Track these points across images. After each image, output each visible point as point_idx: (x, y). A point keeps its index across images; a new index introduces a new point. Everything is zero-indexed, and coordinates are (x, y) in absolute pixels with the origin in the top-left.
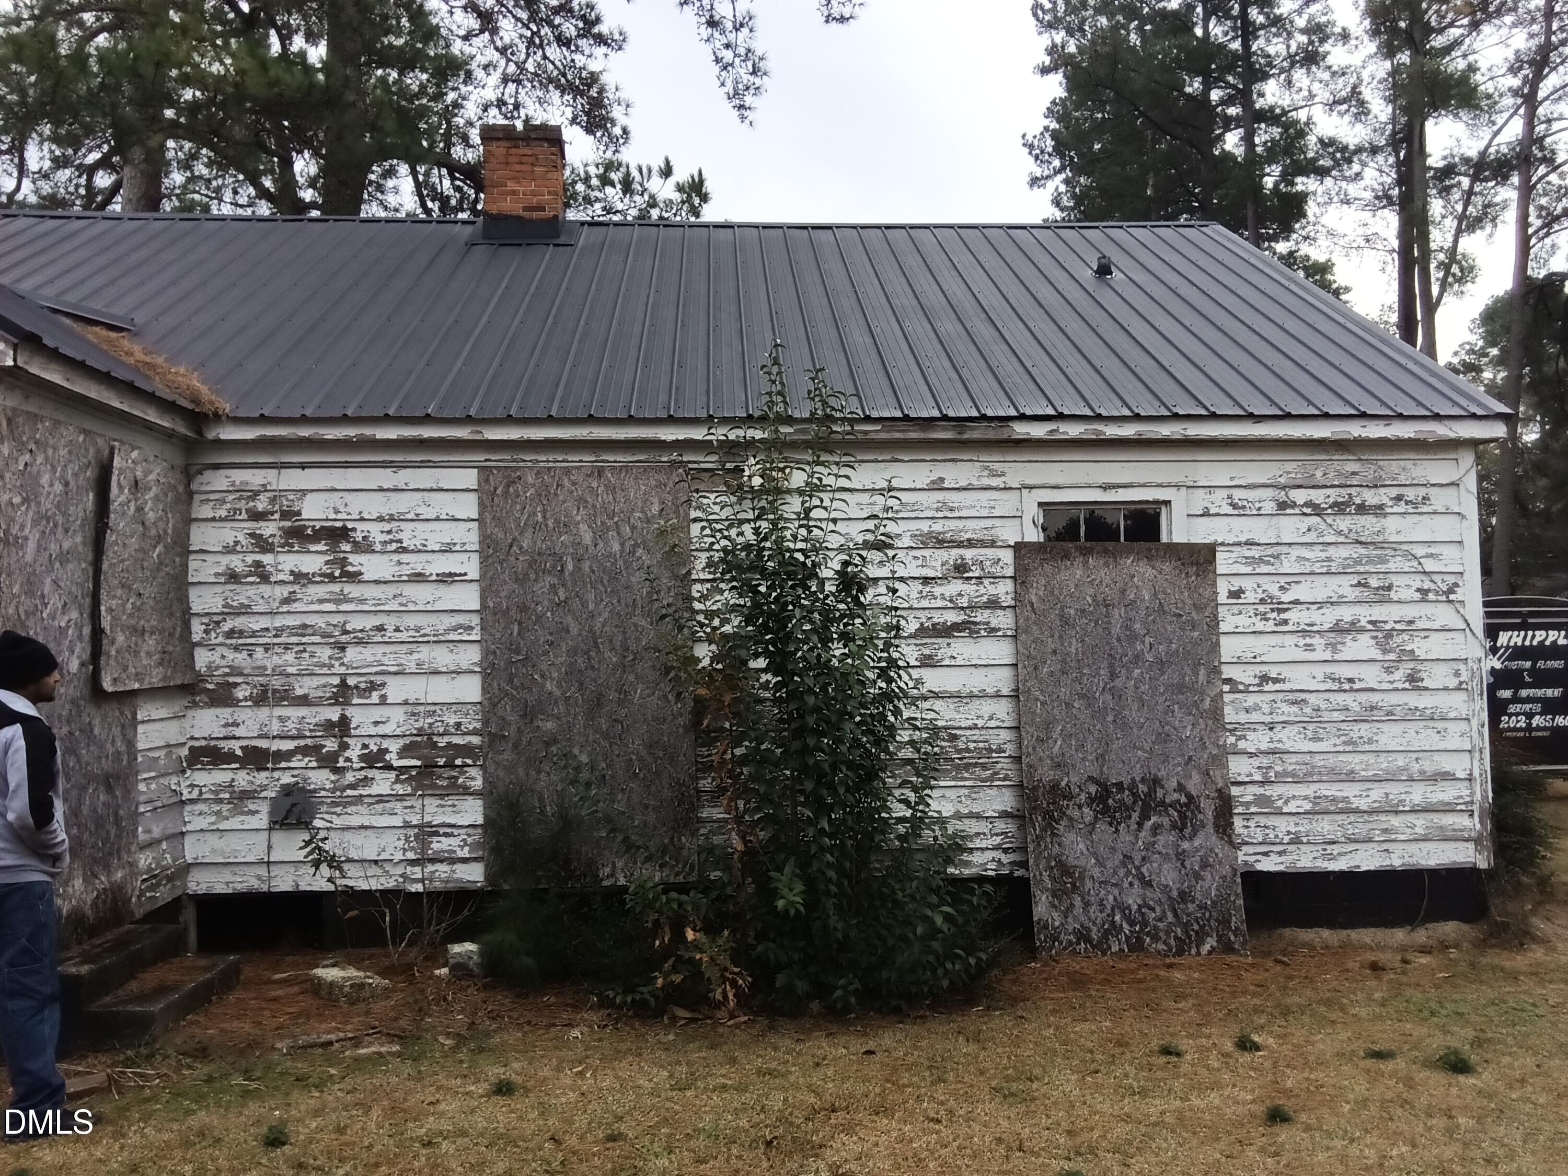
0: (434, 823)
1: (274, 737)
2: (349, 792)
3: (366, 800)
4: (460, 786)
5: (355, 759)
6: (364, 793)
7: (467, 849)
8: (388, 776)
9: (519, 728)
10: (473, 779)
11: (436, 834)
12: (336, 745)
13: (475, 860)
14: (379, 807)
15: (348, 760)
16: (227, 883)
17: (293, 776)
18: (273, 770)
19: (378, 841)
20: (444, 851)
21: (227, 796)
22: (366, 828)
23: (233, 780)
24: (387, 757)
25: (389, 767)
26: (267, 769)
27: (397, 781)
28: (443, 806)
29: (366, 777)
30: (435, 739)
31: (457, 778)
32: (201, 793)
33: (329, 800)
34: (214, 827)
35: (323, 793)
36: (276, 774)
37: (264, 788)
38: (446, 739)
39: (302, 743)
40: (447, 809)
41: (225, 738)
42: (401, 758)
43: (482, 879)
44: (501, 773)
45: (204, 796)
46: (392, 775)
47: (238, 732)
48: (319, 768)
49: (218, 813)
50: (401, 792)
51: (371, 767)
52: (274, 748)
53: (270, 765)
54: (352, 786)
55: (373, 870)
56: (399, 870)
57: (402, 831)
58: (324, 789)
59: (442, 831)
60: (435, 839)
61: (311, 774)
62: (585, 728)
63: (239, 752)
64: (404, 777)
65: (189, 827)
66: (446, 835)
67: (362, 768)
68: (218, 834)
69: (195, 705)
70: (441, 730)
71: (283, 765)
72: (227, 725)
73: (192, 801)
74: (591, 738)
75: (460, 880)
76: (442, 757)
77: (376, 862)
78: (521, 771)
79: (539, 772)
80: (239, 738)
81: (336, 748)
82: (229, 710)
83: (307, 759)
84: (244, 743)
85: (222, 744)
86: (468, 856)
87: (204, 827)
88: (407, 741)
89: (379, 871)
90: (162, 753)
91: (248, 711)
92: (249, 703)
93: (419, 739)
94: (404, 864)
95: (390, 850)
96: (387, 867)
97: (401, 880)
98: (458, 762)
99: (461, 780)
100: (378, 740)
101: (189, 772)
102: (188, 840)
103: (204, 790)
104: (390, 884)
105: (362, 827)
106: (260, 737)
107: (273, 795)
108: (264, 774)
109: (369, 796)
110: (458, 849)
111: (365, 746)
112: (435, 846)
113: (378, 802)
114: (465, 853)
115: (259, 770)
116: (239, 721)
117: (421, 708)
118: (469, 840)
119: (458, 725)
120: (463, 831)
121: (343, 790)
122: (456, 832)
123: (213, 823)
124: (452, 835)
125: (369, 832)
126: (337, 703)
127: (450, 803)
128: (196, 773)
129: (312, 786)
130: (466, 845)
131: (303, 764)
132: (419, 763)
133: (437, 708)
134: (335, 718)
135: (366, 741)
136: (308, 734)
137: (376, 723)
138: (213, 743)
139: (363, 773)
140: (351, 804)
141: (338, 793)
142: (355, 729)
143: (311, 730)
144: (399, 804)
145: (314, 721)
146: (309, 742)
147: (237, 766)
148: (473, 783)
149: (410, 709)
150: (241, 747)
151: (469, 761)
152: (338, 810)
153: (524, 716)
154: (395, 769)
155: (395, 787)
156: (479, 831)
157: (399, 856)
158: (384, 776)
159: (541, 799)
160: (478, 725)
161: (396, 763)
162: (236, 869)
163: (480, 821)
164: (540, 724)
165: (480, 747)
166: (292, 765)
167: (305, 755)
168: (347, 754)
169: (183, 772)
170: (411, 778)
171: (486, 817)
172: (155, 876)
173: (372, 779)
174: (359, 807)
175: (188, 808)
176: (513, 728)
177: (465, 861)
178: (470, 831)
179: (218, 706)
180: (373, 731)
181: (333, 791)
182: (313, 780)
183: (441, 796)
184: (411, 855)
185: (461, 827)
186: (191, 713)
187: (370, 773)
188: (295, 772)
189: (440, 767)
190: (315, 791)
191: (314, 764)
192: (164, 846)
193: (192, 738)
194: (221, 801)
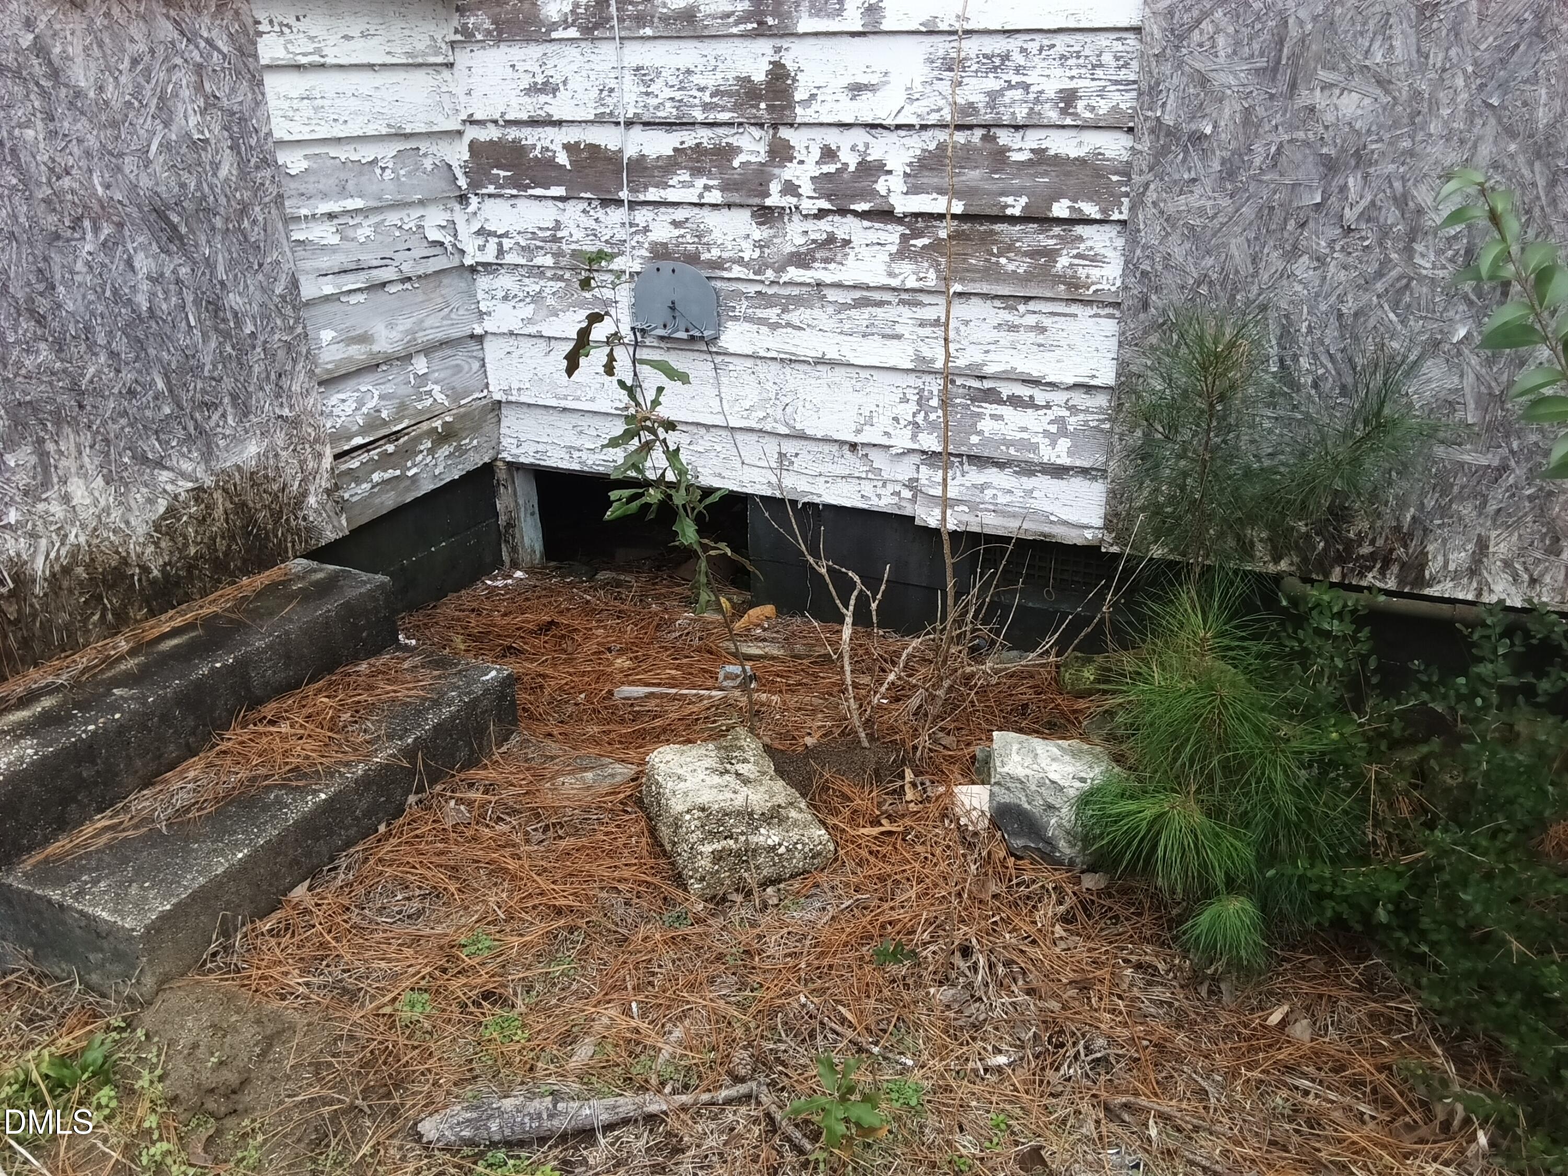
0: (989, 370)
1: (629, 124)
2: (793, 273)
3: (832, 295)
4: (1060, 279)
5: (806, 188)
6: (828, 278)
7: (1064, 444)
8: (883, 236)
9: (1248, 111)
10: (1095, 259)
11: (991, 396)
12: (762, 148)
13: (1084, 472)
14: (862, 316)
15: (790, 189)
16: (570, 449)
17: (676, 224)
18: (633, 205)
19: (858, 398)
20: (1009, 444)
21: (549, 261)
22: (833, 364)
23: (558, 225)
24: (881, 186)
25: (885, 215)
26: (619, 203)
27: (904, 253)
28: (1013, 328)
29: (831, 239)
30: (1004, 138)
31: (1051, 255)
32: (501, 252)
33: (752, 289)
34: (532, 330)
35: (737, 271)
36: (642, 216)
37: (617, 249)
38: (1033, 140)
39: (689, 138)
40: (1022, 336)
41: (533, 123)
42: (913, 190)
43: (1099, 523)
44: (1178, 251)
45: (510, 259)
46: (892, 234)
47: (559, 108)
48: (729, 206)
49: (536, 299)
50: (911, 283)
51: (843, 212)
52: (631, 152)
53: (624, 194)
54: (801, 260)
55: (850, 463)
56: (905, 470)
57: (911, 380)
58: (740, 261)
59: (1006, 390)
60: (990, 409)
61: (711, 219)
62: (1471, 114)
63: (562, 159)
64: (920, 242)
65: (489, 325)
66: (1015, 402)
67: (822, 214)
68: (542, 344)
69: (467, 36)
70: (1021, 113)
71: (653, 194)
72: (534, 90)
73: (489, 268)
74: (1485, 151)
75: (1046, 518)
76: (1017, 193)
77: (853, 446)
78: (1237, 248)
79: (1293, 253)
80: (559, 123)
81: (763, 158)
82: (535, 51)
83: (701, 182)
84: (572, 135)
85: (529, 136)
86: (1065, 460)
87: (516, 326)
88: (930, 141)
89: (860, 469)
90: (386, 152)
91: (571, 51)
92: (573, 33)
93: (961, 137)
94: (916, 459)
95: (884, 421)
96: (879, 459)
97: (907, 494)
98: (1060, 209)
99: (1063, 262)
100: (859, 137)
101: (474, 200)
102: (493, 350)
103: (507, 244)
104: (883, 502)
105: (820, 362)
106: (599, 121)
107: (637, 268)
108: (617, 215)
109: (838, 285)
110: (1043, 442)
111: (829, 154)
112: (986, 425)
113: (860, 304)
114: (1060, 453)
115: (605, 203)
116: (557, 79)
117: (971, 47)
118: (1073, 422)
119: (1068, 98)
120: (1059, 397)
121: (781, 269)
122: (1041, 397)
123: (529, 321)
124: (1030, 404)
125: (840, 372)
126: (762, 32)
127: (1031, 320)
128: (489, 203)
129: (715, 253)
130: (1063, 432)
131: (691, 195)
132: (958, 207)
133: (1013, 44)
134: (759, 76)
135: (833, 138)
136: (699, 116)
137: (856, 89)
138: (513, 133)
139: (824, 225)
140: (799, 301)
141: (770, 274)
142: (807, 103)
143: (706, 107)
144: (906, 312)
145: (711, 81)
146: (704, 136)
147: (559, 191)
148: (1095, 273)
149: (941, 46)
150: (567, 147)
151: (1090, 209)
152: (772, 314)
153: (1271, 71)
154: (900, 220)
155: (897, 267)
156: (1102, 400)
157: (902, 440)
158: (872, 236)
159: (1287, 334)
160: (1126, 101)
161: (903, 204)
162: (584, 422)
163: (1107, 376)
164: (1319, 98)
165: (1126, 171)
166: (672, 195)
167: (697, 172)
168: (790, 172)
169: (463, 199)
170: (936, 246)
171: (1122, 366)
172: (393, 437)
173: (847, 242)
174: (817, 312)
175: (483, 282)
176: (1230, 110)
177: (1059, 471)
178: (1079, 398)
179: (511, 40)
180: (848, 111)
181: (760, 266)
182: (717, 235)
183: (1010, 301)
184: (931, 442)
185: (1052, 385)
186: (462, 58)
187: (845, 227)
188: (680, 214)
189: (1013, 220)
190: (718, 264)
191: (715, 196)
192: (420, 365)
193: (471, 121)
194: (538, 272)
